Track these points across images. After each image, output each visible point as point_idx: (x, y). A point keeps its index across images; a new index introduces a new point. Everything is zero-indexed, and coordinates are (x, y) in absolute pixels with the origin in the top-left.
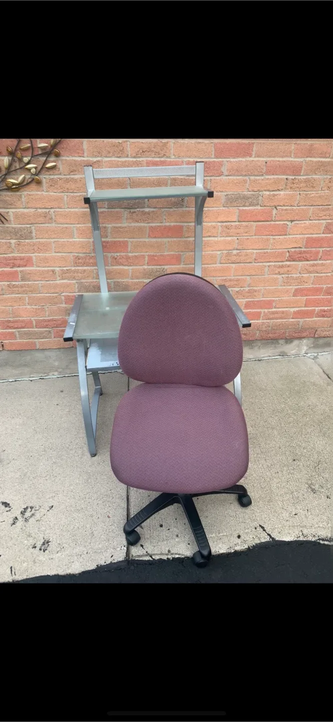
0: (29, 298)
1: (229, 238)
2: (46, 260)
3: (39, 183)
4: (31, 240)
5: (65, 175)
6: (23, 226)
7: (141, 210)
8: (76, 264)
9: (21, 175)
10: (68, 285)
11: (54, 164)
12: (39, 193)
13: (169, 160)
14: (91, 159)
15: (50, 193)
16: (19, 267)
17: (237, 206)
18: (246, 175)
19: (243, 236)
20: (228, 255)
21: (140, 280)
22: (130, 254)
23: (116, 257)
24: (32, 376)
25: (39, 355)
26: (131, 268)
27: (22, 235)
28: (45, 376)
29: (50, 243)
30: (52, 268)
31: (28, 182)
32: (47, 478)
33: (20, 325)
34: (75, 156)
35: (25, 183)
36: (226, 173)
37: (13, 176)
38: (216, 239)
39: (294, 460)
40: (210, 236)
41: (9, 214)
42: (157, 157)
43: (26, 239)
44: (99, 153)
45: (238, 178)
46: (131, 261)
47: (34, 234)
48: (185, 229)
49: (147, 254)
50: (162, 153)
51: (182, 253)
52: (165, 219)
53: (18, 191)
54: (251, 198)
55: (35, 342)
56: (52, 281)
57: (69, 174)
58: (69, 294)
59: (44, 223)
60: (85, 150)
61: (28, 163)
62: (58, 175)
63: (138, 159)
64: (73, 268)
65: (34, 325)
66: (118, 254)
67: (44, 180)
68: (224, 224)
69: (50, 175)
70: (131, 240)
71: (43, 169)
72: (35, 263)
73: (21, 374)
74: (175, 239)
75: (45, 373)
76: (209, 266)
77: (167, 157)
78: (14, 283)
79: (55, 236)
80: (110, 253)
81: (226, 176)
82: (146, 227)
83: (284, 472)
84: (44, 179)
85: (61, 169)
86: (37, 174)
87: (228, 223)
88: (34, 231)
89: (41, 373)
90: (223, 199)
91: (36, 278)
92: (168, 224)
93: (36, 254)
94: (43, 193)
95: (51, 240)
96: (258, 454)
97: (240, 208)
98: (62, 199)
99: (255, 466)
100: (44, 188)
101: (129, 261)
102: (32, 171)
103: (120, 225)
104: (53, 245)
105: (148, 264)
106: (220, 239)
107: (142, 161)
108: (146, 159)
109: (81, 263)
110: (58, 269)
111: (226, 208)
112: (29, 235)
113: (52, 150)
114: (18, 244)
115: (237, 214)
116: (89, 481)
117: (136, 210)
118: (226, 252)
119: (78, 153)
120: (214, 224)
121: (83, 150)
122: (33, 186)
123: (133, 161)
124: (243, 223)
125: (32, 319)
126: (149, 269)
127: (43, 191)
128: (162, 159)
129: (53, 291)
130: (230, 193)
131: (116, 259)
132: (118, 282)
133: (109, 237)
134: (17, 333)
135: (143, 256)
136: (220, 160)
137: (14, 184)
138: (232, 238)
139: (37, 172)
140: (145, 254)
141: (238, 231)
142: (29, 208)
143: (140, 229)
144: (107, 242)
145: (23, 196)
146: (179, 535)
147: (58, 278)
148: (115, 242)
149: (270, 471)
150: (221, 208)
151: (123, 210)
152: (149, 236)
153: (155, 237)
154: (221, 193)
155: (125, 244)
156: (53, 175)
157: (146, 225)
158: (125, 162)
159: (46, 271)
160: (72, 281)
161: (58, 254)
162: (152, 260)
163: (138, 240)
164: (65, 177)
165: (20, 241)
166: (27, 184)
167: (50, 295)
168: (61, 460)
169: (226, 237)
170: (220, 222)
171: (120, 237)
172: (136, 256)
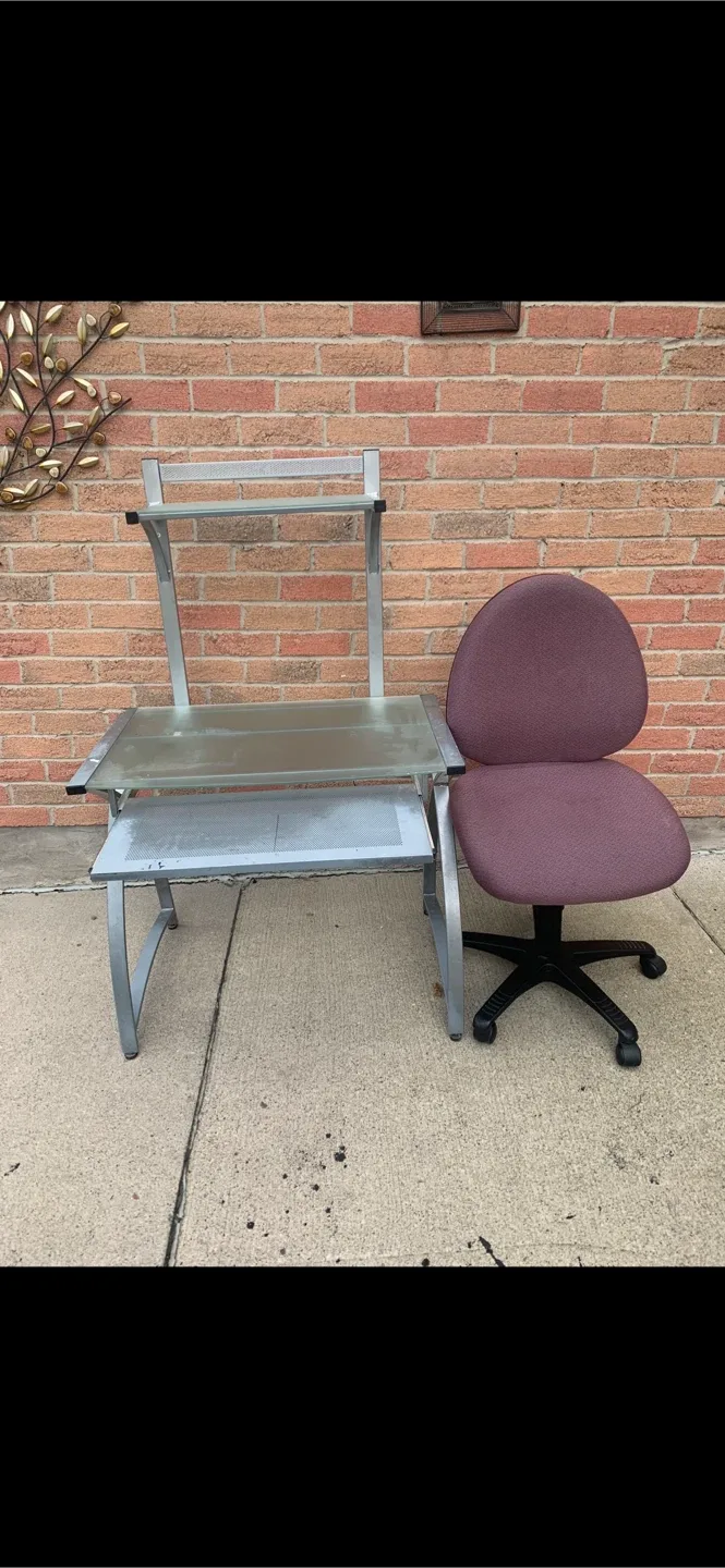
0: (39, 717)
1: (450, 603)
2: (74, 641)
3: (65, 494)
4: (45, 603)
5: (115, 479)
6: (32, 575)
7: (266, 545)
8: (135, 652)
9: (31, 479)
10: (117, 694)
11: (94, 459)
12: (63, 512)
13: (318, 448)
14: (167, 450)
15: (86, 513)
16: (20, 654)
17: (462, 538)
18: (475, 478)
19: (478, 598)
20: (449, 636)
21: (266, 686)
22: (244, 633)
23: (215, 637)
24: (38, 883)
25: (54, 840)
26: (247, 659)
27: (28, 593)
28: (66, 886)
29: (83, 608)
30: (85, 659)
31: (44, 492)
32: (21, 1102)
33: (16, 773)
34: (136, 445)
35: (38, 495)
36: (435, 473)
37: (15, 483)
38: (421, 603)
39: (583, 1089)
40: (407, 599)
41: (6, 553)
42: (294, 445)
43: (36, 601)
44: (182, 438)
45: (460, 482)
46: (247, 646)
47: (52, 592)
48: (355, 583)
49: (279, 632)
50: (305, 437)
51: (351, 633)
52: (314, 564)
53: (24, 509)
54: (490, 521)
55: (47, 813)
56: (85, 683)
57: (123, 478)
58: (120, 712)
59: (71, 571)
60: (156, 434)
61: (45, 458)
62: (103, 479)
63: (258, 450)
64: (128, 659)
65: (47, 774)
66: (220, 633)
67: (75, 490)
68: (437, 574)
69: (86, 479)
70: (247, 604)
71: (72, 469)
72: (52, 648)
73: (18, 880)
74: (335, 604)
75: (66, 879)
76: (410, 658)
77: (315, 445)
78: (9, 687)
79: (94, 594)
80: (204, 629)
81: (436, 479)
82: (276, 579)
83: (556, 1115)
84: (75, 487)
85: (108, 468)
86: (61, 478)
87: (446, 573)
88: (52, 585)
89: (59, 877)
90: (433, 525)
91: (54, 678)
92: (319, 574)
93: (56, 631)
94: (73, 512)
95: (87, 603)
96: (499, 1070)
97: (467, 542)
98: (109, 524)
99: (490, 1099)
100: (76, 505)
101: (243, 647)
102: (51, 471)
103: (223, 574)
104: (90, 613)
105: (282, 653)
106: (429, 604)
107: (266, 452)
108: (272, 448)
109: (145, 649)
110: (97, 660)
111: (440, 542)
112: (42, 593)
113: (92, 433)
114: (21, 611)
115: (462, 553)
116: (111, 1112)
117: (254, 546)
118: (443, 630)
119: (141, 439)
120: (415, 573)
121: (151, 434)
122: (54, 499)
123: (247, 452)
124: (476, 572)
125: (43, 761)
126: (284, 663)
127: (72, 508)
128: (307, 449)
129: (86, 704)
130: (445, 512)
131: (215, 641)
132: (220, 688)
133: (202, 598)
134: (11, 791)
135: (272, 638)
136: (422, 448)
137: (16, 496)
138: (455, 602)
139: (62, 475)
140: (275, 633)
141: (467, 587)
142: (45, 541)
143: (263, 582)
144: (197, 608)
145: (35, 519)
146: (288, 1251)
147: (98, 679)
148: (213, 608)
149: (522, 1110)
150: (430, 542)
151: (228, 545)
152: (282, 598)
153: (295, 600)
154: (427, 512)
155: (231, 615)
156: (92, 479)
157: (275, 575)
158: (233, 454)
159: (73, 663)
160: (125, 686)
161: (99, 631)
162: (289, 646)
163: (261, 604)
164: (116, 482)
165: (25, 603)
166: (42, 496)
167: (81, 712)
168: (60, 1063)
169: (443, 599)
170: (427, 570)
171: (224, 599)
172: (256, 637)
